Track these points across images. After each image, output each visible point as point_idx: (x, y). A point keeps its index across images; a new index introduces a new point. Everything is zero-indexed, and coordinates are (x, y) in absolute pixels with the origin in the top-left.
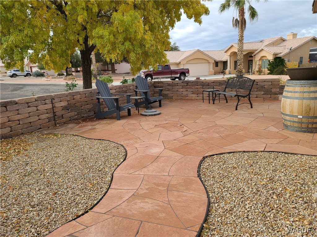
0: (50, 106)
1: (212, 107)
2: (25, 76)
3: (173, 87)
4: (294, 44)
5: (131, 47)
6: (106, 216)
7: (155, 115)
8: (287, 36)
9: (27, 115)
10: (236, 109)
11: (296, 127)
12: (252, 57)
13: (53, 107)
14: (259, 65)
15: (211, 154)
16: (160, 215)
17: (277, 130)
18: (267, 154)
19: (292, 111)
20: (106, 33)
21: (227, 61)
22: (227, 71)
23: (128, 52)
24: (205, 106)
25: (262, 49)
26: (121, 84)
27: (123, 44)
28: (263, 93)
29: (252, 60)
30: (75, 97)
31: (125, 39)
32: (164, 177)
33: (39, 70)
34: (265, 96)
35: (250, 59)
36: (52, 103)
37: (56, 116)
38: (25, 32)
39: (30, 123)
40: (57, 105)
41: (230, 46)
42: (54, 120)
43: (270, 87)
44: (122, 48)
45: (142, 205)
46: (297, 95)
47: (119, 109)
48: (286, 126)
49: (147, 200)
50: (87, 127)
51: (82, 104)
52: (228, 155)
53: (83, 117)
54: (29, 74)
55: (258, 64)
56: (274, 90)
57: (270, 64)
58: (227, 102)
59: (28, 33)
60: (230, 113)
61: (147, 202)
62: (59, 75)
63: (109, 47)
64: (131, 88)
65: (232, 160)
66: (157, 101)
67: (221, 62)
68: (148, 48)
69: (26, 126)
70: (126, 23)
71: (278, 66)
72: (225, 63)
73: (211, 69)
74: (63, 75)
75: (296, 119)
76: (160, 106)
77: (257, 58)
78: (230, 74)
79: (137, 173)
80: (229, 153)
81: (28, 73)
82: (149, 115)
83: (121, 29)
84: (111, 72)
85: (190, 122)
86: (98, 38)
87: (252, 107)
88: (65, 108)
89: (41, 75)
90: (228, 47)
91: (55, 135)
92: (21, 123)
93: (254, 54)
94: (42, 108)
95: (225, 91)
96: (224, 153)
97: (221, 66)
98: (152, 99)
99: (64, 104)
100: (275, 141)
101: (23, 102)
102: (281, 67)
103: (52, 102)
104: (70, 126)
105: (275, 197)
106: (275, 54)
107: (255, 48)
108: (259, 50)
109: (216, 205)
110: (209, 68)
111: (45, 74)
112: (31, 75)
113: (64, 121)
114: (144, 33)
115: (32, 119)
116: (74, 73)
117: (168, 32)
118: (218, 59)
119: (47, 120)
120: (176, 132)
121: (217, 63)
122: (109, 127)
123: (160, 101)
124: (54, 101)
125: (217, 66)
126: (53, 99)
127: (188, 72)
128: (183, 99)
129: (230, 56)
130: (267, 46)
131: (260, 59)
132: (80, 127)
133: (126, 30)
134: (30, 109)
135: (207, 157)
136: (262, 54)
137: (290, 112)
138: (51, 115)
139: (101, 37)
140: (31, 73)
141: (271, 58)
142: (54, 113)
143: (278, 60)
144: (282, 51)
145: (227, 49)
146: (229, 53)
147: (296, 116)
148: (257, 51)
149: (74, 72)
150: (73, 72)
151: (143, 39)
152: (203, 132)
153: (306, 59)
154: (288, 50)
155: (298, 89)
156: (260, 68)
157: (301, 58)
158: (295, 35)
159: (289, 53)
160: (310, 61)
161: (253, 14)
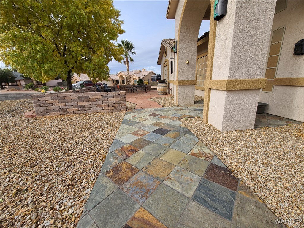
4: (146, 74)
8: (143, 70)
10: (143, 93)
11: (161, 94)
14: (133, 82)
21: (118, 80)
25: (134, 75)
34: (148, 90)
41: (119, 73)
46: (161, 86)
48: (159, 94)
56: (150, 88)
57: (137, 82)
58: (137, 92)
67: (115, 80)
71: (141, 82)
72: (117, 81)
73: (111, 84)
75: (161, 92)
77: (132, 79)
87: (146, 93)
97: (115, 82)
106: (139, 78)
108: (132, 75)
118: (114, 79)
125: (113, 82)
129: (120, 77)
130: (136, 73)
135: (148, 99)
136: (134, 77)
137: (160, 90)
141: (138, 79)
143: (140, 80)
144: (142, 76)
148: (131, 76)
153: (150, 80)
154: (144, 76)
155: (161, 85)
156: (134, 84)
157: (149, 79)
158: (145, 70)
159: (144, 77)
160: (152, 81)
161: (132, 60)
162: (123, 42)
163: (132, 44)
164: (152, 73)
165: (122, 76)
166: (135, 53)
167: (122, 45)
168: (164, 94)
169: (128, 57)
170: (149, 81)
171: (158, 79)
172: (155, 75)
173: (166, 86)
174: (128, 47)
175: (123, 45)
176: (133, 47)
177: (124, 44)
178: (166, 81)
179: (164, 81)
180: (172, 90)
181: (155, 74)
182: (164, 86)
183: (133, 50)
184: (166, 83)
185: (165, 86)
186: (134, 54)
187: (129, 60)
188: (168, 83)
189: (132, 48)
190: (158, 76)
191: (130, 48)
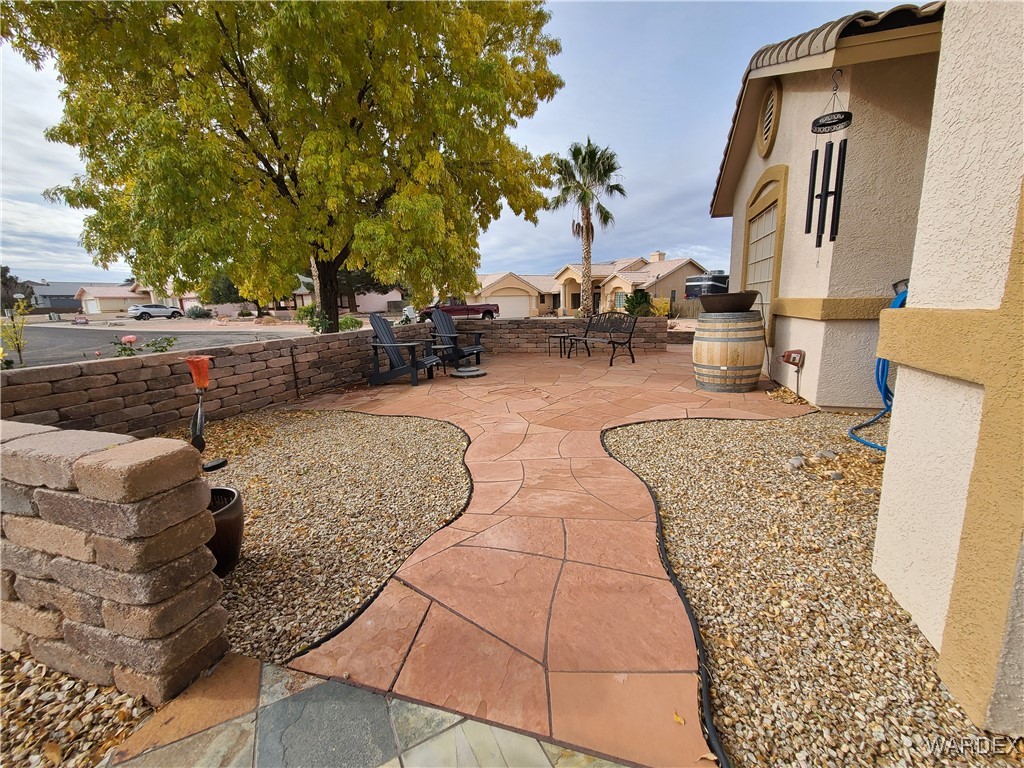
0: (288, 361)
1: (569, 363)
2: (169, 317)
3: (494, 331)
4: (663, 270)
5: (425, 257)
6: (497, 518)
7: (478, 376)
8: (652, 258)
9: (250, 377)
10: (611, 365)
11: (717, 385)
12: (599, 287)
13: (294, 363)
14: (611, 301)
15: (611, 426)
16: (585, 509)
17: (690, 392)
18: (694, 422)
19: (711, 360)
20: (380, 230)
21: (559, 295)
22: (560, 310)
23: (420, 265)
24: (555, 361)
25: (615, 276)
26: (401, 325)
27: (410, 251)
28: (643, 340)
29: (600, 294)
30: (330, 345)
31: (415, 243)
32: (556, 461)
33: (200, 306)
34: (647, 345)
35: (597, 291)
36: (292, 355)
37: (298, 378)
38: (224, 224)
39: (255, 391)
40: (301, 359)
41: (564, 269)
42: (296, 387)
43: (655, 330)
44: (410, 258)
45: (546, 498)
46: (719, 335)
47: (416, 365)
48: (702, 385)
49: (549, 492)
50: (361, 399)
51: (342, 358)
52: (637, 427)
53: (345, 382)
54: (178, 312)
55: (609, 299)
56: (659, 336)
57: (628, 301)
58: (589, 355)
59: (229, 226)
60: (604, 371)
61: (553, 495)
62: (242, 314)
63: (384, 256)
64: (422, 331)
65: (648, 433)
66: (473, 354)
67: (550, 294)
68: (454, 260)
69: (248, 398)
70: (419, 213)
71: (640, 304)
72: (556, 297)
73: (534, 307)
74: (250, 314)
75: (717, 373)
76: (478, 362)
77: (608, 290)
78: (564, 315)
79: (505, 458)
80: (638, 423)
81: (174, 312)
82: (468, 377)
83: (407, 225)
84: (348, 310)
85: (546, 384)
86: (364, 239)
87: (633, 362)
88: (314, 365)
89: (206, 315)
90: (561, 270)
91: (307, 412)
92: (239, 391)
93: (603, 283)
94: (276, 363)
95: (585, 337)
96: (630, 424)
97: (549, 302)
98: (466, 350)
99: (312, 357)
100: (698, 405)
101: (243, 351)
102: (645, 305)
103: (292, 352)
104: (327, 397)
105: (736, 472)
106: (635, 285)
107: (603, 273)
108: (610, 277)
109: (661, 489)
110: (530, 306)
111: (213, 313)
112: (181, 315)
113: (313, 390)
114: (447, 235)
115: (259, 384)
116: (272, 312)
117: (475, 236)
118: (544, 290)
119: (284, 387)
120: (532, 400)
121: (542, 297)
122: (405, 397)
123: (478, 354)
124: (295, 351)
125: (543, 301)
126: (296, 347)
127: (497, 311)
128: (511, 352)
129: (565, 285)
130: (622, 270)
131: (612, 292)
132: (346, 399)
133: (417, 227)
134: (257, 365)
135: (607, 430)
136: (615, 284)
137: (709, 361)
138: (290, 378)
139: (371, 238)
140: (182, 312)
141: (628, 290)
142: (295, 373)
143: (640, 294)
144: (646, 279)
145: (559, 273)
146: (562, 280)
147: (718, 368)
148: (607, 279)
149: (273, 309)
150: (270, 309)
151: (446, 246)
152: (578, 398)
153: (681, 294)
154: (654, 279)
155: (719, 326)
156: (613, 306)
157: (673, 292)
158: (662, 256)
159: (656, 283)
160: (688, 297)
161: (606, 217)
162: (576, 153)
163: (612, 156)
164: (690, 268)
165: (572, 281)
166: (621, 191)
167: (572, 162)
168: (736, 389)
169: (593, 207)
170: (673, 299)
171: (712, 288)
172: (704, 276)
173: (759, 333)
174: (591, 169)
175: (577, 163)
176: (616, 165)
177: (580, 160)
178: (763, 305)
179: (740, 304)
180: (800, 365)
181: (701, 271)
182: (740, 335)
183: (613, 180)
184: (758, 316)
185: (748, 334)
186: (616, 193)
187: (595, 219)
188: (776, 317)
189: (611, 168)
190: (715, 279)
191: (600, 172)
